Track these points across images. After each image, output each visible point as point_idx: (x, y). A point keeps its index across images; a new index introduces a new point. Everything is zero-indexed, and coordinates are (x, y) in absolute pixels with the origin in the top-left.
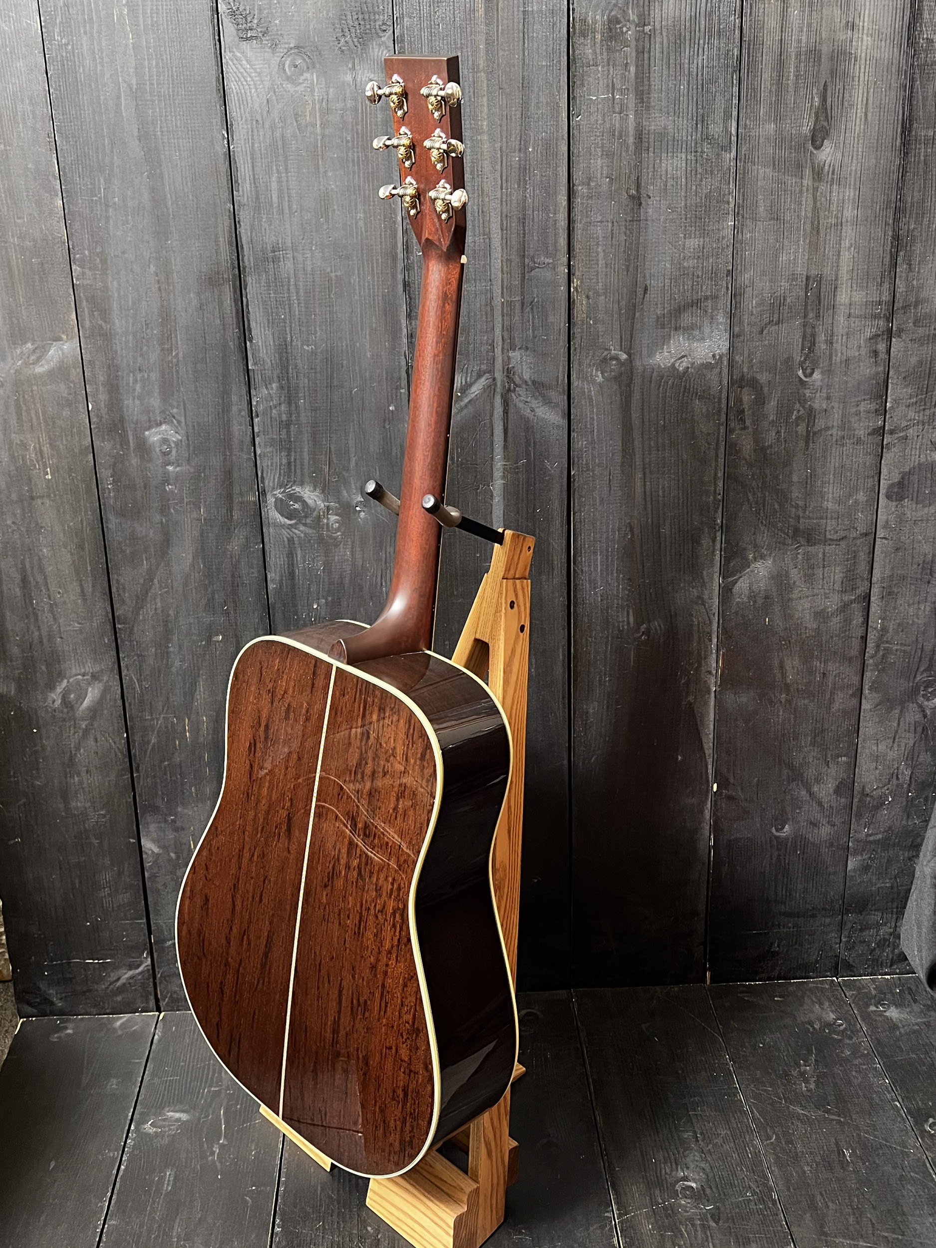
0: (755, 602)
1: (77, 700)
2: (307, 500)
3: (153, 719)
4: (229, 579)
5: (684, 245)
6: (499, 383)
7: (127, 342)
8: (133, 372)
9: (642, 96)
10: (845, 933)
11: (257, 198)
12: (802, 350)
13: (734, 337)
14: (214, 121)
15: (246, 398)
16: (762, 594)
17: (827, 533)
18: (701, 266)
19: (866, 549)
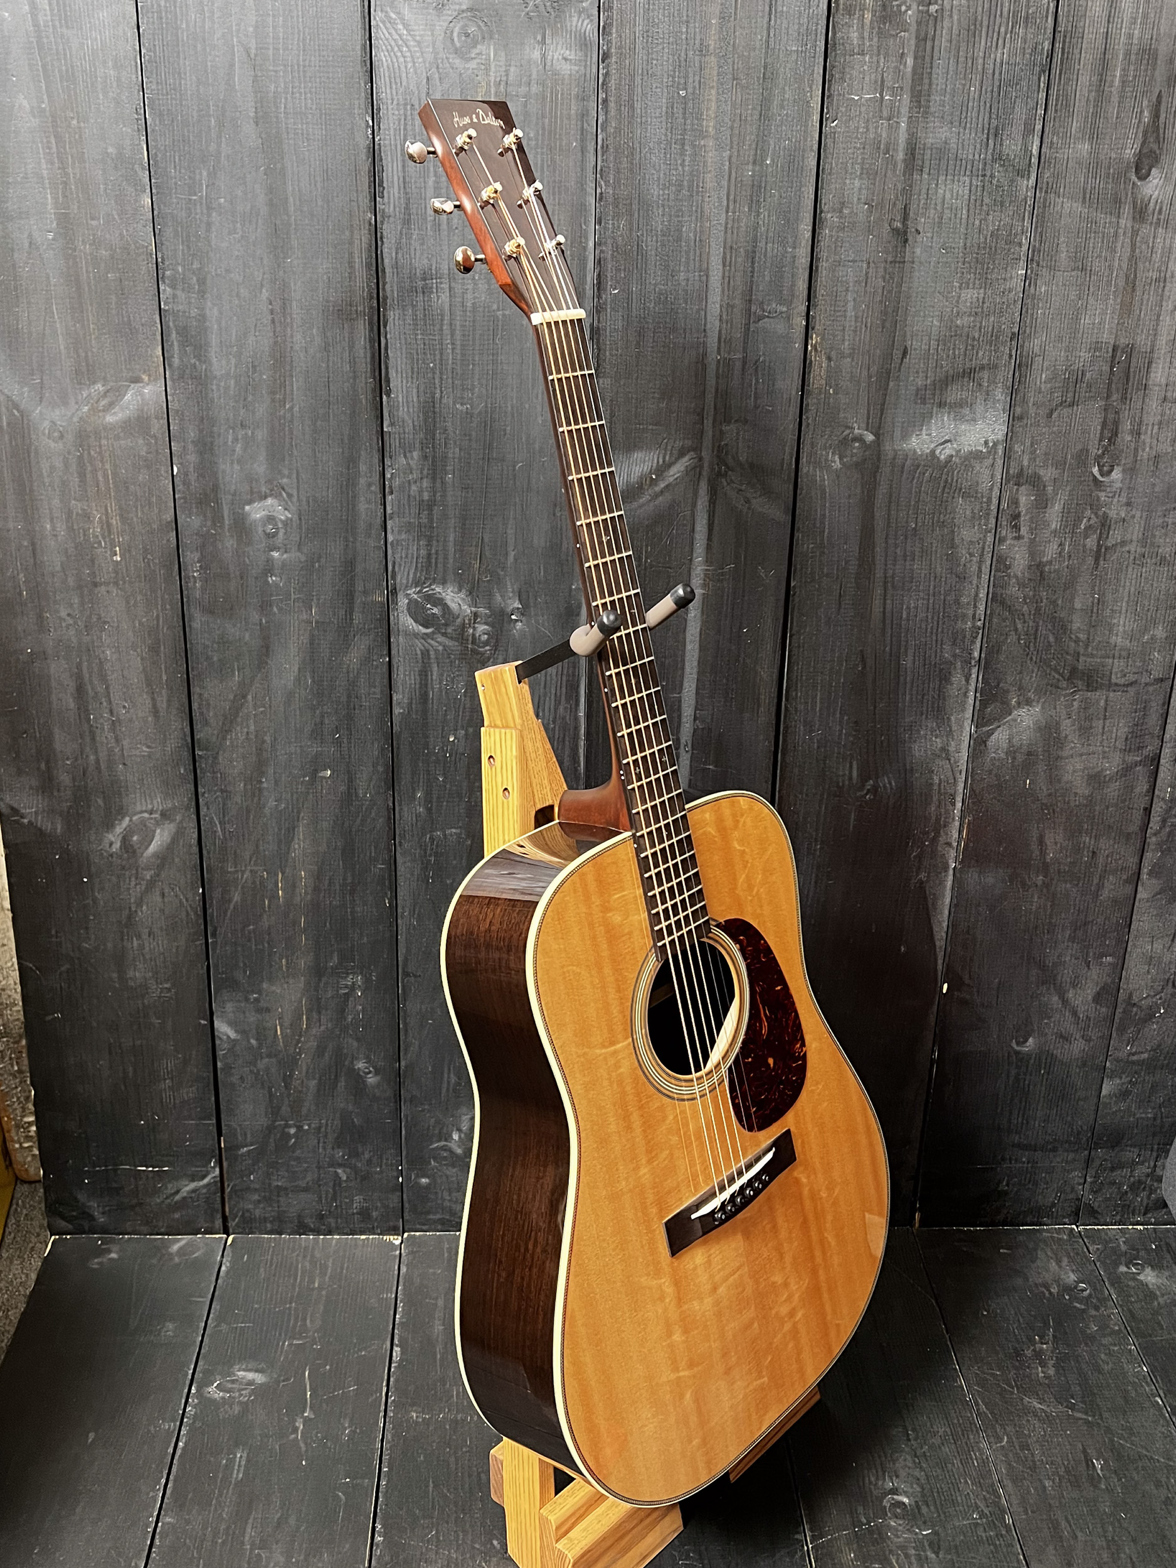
0: (1014, 758)
1: (140, 842)
2: (449, 603)
3: (237, 872)
4: (344, 699)
5: (959, 297)
6: (706, 465)
7: (227, 388)
8: (233, 428)
9: (920, 97)
10: (1092, 1172)
11: (407, 208)
12: (1101, 440)
13: (1014, 419)
14: (356, 102)
15: (377, 468)
16: (1025, 749)
17: (1113, 677)
18: (978, 325)
19: (1160, 699)
